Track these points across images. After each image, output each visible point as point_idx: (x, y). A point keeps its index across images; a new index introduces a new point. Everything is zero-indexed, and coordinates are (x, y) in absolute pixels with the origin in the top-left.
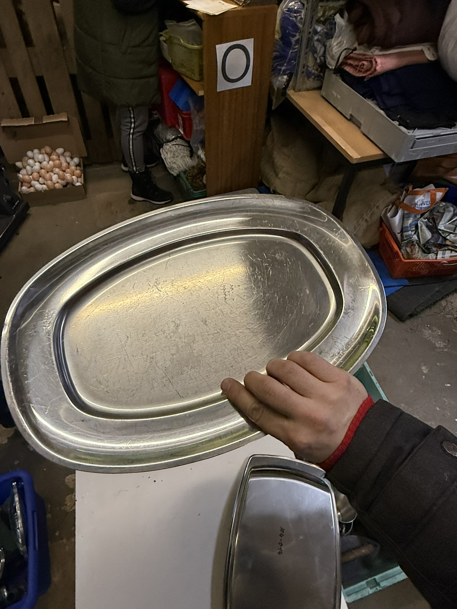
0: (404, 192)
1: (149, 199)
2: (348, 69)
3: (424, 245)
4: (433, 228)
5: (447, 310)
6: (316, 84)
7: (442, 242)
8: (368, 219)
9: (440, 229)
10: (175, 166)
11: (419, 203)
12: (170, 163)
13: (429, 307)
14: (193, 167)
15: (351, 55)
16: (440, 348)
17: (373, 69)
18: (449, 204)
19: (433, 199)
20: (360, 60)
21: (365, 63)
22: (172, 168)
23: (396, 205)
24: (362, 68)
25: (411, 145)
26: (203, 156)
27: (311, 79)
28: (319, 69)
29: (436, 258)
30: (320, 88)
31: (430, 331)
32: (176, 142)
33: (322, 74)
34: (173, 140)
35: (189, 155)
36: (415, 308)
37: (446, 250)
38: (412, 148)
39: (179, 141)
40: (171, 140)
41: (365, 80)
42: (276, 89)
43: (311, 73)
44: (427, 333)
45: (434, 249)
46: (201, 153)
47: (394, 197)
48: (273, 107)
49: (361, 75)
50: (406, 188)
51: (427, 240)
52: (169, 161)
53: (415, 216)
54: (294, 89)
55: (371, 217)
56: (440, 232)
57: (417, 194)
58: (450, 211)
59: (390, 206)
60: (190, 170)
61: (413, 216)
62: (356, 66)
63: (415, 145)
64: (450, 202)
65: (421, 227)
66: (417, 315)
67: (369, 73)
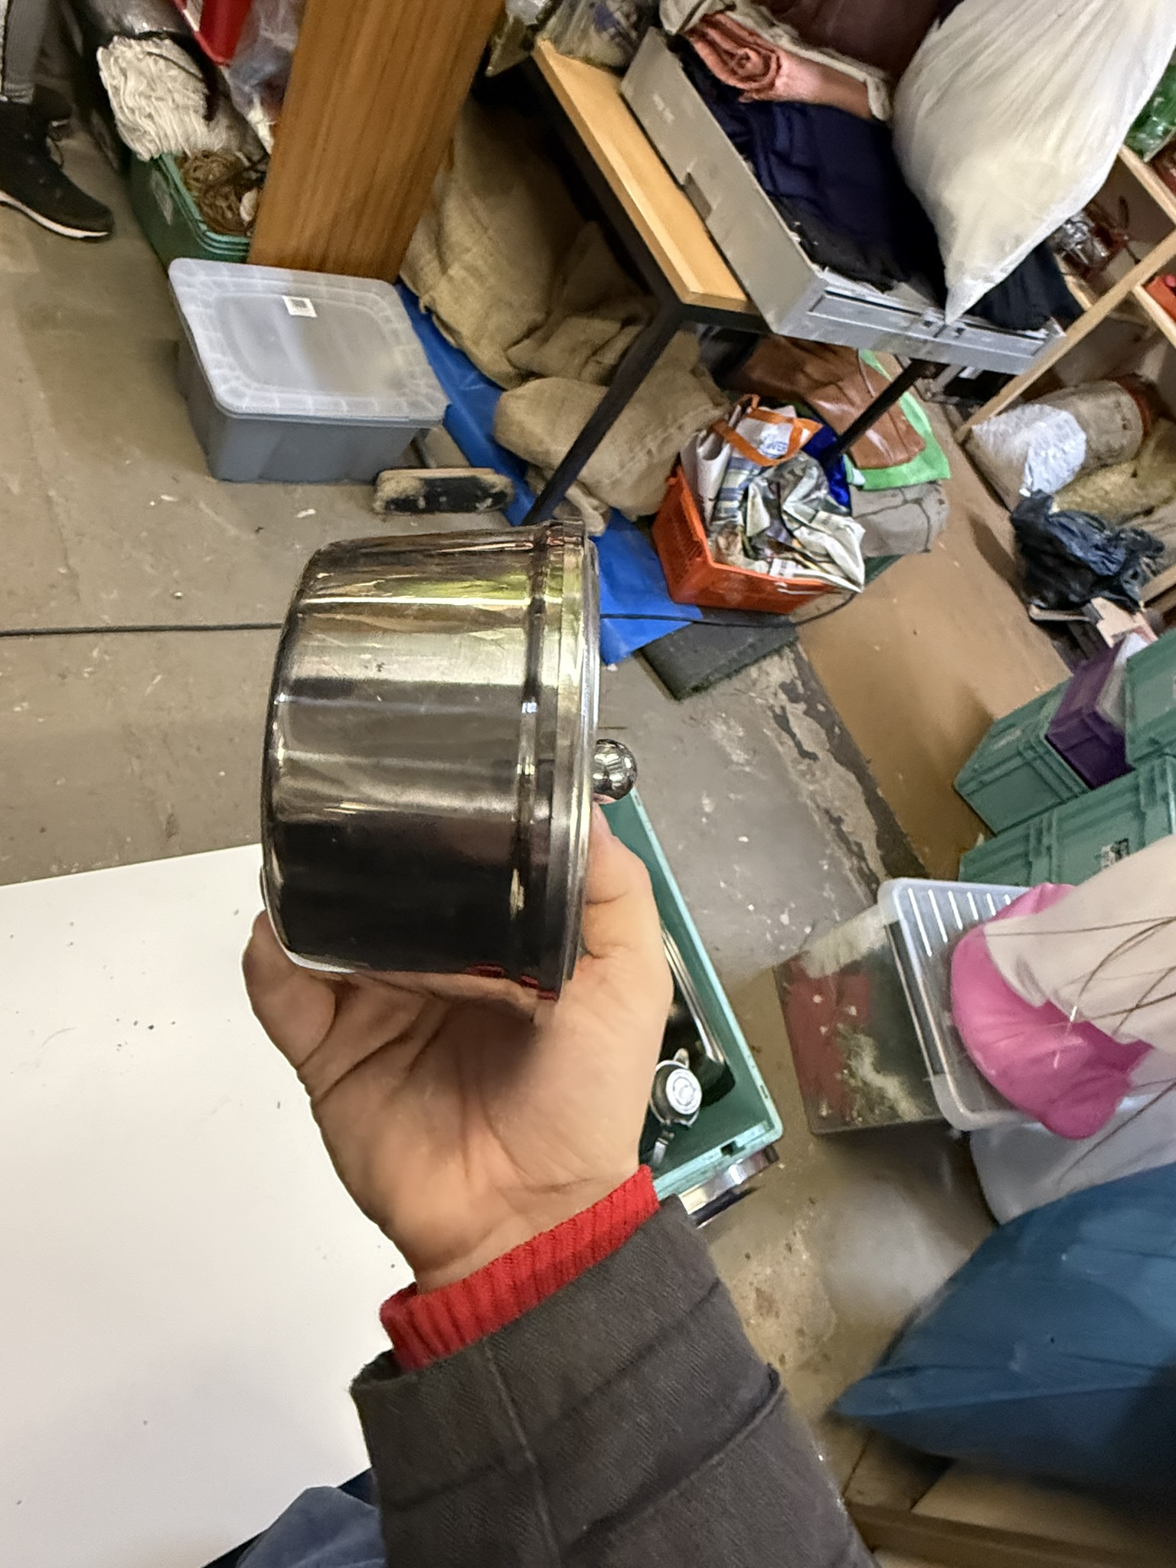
0: (739, 408)
1: (29, 206)
2: (701, 49)
3: (750, 539)
4: (775, 508)
5: (759, 687)
6: (613, 55)
7: (786, 539)
8: (654, 450)
9: (785, 512)
10: (146, 125)
11: (767, 442)
12: (132, 111)
13: (729, 676)
14: (207, 154)
15: (720, 17)
16: (738, 764)
17: (766, 80)
18: (814, 462)
19: (794, 440)
20: (741, 43)
21: (752, 55)
22: (134, 129)
23: (717, 434)
24: (742, 66)
25: (812, 303)
26: (264, 132)
27: (606, 36)
28: (634, 18)
29: (769, 572)
30: (619, 71)
31: (724, 728)
32: (157, 46)
33: (634, 34)
34: (146, 36)
35: (202, 111)
36: (708, 676)
37: (787, 559)
38: (811, 310)
39: (168, 48)
40: (137, 31)
41: (742, 100)
42: (511, 20)
43: (610, 15)
44: (719, 728)
45: (768, 552)
46: (258, 119)
47: (716, 413)
48: (490, 68)
49: (732, 82)
50: (745, 397)
51: (758, 530)
52: (131, 105)
53: (752, 471)
54: (556, 41)
55: (660, 448)
56: (785, 517)
57: (765, 418)
58: (811, 477)
59: (704, 433)
60: (196, 158)
61: (750, 467)
62: (727, 52)
63: (819, 306)
64: (816, 457)
65: (754, 497)
66: (706, 688)
67: (754, 85)
